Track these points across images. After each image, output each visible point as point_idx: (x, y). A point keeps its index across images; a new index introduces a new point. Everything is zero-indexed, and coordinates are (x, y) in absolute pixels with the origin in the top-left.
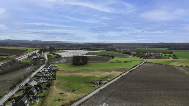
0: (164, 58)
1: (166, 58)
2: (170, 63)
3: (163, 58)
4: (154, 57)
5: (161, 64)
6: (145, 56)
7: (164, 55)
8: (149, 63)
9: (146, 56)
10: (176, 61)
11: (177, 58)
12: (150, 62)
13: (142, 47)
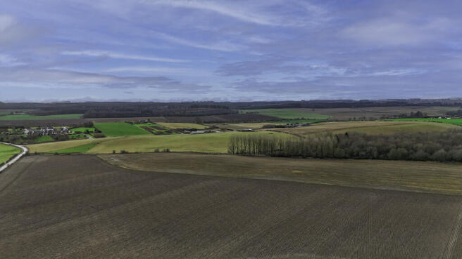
0: (75, 139)
1: (79, 138)
2: (89, 149)
3: (73, 139)
4: (50, 139)
5: (69, 154)
6: (22, 137)
7: (73, 131)
8: (36, 154)
9: (25, 138)
10: (101, 142)
11: (103, 137)
12: (38, 151)
13: (12, 114)
